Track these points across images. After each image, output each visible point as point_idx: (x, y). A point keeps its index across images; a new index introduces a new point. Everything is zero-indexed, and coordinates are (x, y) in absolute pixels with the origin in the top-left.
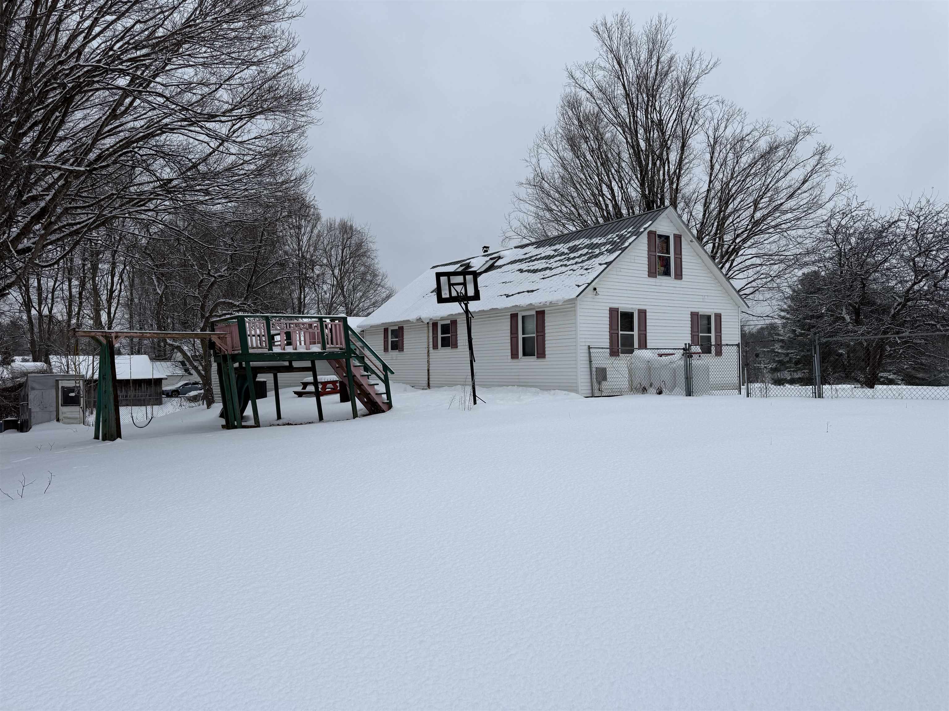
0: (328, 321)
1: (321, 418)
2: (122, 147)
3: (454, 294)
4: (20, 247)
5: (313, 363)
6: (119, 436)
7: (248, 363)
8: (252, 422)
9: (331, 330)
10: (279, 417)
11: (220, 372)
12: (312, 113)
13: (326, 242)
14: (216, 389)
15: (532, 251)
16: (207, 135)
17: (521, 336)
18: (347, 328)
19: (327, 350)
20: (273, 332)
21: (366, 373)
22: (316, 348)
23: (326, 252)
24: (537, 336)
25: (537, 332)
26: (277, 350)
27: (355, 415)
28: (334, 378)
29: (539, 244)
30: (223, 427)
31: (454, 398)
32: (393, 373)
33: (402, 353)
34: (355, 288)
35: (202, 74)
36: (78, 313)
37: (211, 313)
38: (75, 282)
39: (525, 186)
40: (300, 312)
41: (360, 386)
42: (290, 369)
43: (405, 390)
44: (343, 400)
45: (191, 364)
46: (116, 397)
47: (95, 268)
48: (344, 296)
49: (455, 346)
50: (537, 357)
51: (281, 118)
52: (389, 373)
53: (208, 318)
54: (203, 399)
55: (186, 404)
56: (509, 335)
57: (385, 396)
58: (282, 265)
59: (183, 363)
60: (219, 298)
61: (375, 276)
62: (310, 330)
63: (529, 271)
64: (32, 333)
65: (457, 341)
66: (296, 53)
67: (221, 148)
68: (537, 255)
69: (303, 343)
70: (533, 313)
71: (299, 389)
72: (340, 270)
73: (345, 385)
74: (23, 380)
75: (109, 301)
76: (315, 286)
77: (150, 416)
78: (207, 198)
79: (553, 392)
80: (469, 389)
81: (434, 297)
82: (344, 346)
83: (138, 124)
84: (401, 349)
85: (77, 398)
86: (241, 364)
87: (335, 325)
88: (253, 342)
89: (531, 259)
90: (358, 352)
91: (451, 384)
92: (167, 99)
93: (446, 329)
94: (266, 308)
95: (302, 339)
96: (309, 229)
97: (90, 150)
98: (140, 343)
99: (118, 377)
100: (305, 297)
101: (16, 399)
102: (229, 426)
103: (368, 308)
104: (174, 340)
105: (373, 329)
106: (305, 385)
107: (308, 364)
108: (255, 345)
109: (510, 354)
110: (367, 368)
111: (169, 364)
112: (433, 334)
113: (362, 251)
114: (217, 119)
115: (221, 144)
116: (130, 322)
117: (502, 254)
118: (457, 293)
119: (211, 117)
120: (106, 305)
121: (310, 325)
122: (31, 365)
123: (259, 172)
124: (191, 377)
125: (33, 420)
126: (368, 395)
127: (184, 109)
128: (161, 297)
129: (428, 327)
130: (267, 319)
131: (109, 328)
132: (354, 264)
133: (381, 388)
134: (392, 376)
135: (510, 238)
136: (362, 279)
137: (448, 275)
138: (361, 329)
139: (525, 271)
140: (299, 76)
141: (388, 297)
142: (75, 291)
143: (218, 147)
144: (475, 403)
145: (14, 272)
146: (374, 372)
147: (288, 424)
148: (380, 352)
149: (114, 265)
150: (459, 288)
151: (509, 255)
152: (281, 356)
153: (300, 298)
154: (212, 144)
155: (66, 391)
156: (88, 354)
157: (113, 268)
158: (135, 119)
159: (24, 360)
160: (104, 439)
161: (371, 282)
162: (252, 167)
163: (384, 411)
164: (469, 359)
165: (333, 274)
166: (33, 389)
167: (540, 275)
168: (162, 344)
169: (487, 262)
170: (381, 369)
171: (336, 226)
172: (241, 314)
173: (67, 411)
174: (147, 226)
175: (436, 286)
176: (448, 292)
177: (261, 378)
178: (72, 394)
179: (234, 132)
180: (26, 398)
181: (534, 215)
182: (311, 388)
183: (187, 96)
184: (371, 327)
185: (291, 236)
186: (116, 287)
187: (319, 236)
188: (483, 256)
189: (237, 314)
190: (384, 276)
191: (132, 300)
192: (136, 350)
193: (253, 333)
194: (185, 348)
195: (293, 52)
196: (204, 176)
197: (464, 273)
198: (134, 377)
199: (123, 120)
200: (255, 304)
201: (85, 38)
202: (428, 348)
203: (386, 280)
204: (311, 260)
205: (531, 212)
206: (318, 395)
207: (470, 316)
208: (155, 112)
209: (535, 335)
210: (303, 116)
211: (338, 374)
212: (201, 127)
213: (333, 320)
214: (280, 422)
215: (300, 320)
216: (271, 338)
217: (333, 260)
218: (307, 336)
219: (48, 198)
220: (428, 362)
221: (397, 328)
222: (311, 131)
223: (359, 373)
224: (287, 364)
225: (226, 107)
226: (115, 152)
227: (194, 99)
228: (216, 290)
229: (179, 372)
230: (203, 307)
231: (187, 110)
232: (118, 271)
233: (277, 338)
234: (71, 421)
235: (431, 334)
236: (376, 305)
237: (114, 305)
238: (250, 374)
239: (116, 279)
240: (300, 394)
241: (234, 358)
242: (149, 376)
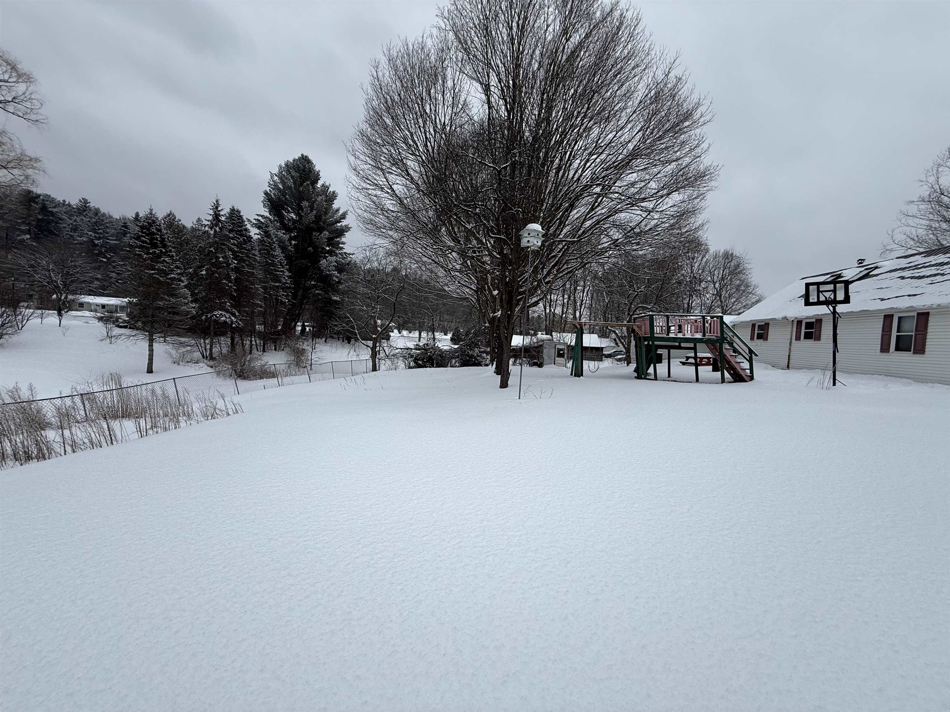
0: (709, 318)
1: (697, 380)
2: (595, 225)
3: (822, 298)
4: (546, 280)
5: (695, 345)
6: (582, 375)
7: (653, 342)
8: (653, 377)
9: (710, 324)
10: (669, 376)
11: (636, 346)
12: (713, 183)
13: (711, 266)
14: (633, 356)
15: (919, 260)
16: (641, 210)
17: (894, 334)
18: (722, 323)
19: (706, 337)
20: (670, 325)
21: (734, 354)
22: (699, 336)
23: (710, 273)
24: (916, 335)
25: (916, 330)
26: (672, 335)
27: (723, 381)
28: (709, 355)
29: (929, 253)
30: (635, 377)
31: (812, 379)
32: (756, 355)
33: (765, 342)
34: (730, 296)
35: (642, 174)
36: (566, 312)
37: (634, 312)
38: (566, 296)
39: (916, 203)
40: (688, 311)
41: (729, 362)
42: (679, 347)
43: (766, 368)
44: (714, 370)
45: (620, 340)
46: (582, 355)
47: (575, 289)
48: (721, 301)
49: (818, 338)
50: (914, 353)
51: (689, 191)
52: (753, 355)
53: (631, 316)
54: (624, 360)
55: (615, 362)
56: (881, 332)
57: (748, 371)
58: (680, 283)
59: (615, 340)
60: (638, 304)
61: (747, 286)
62: (696, 324)
63: (912, 278)
64: (546, 321)
65: (820, 335)
66: (704, 146)
67: (648, 217)
68: (925, 263)
69: (689, 332)
70: (915, 314)
71: (684, 360)
72: (720, 284)
73: (717, 360)
74: (541, 343)
75: (581, 306)
76: (700, 295)
77: (596, 367)
78: (638, 247)
79: (930, 384)
80: (830, 374)
81: (803, 301)
82: (719, 335)
83: (603, 211)
84: (766, 339)
85: (564, 353)
86: (649, 343)
87: (714, 321)
88: (657, 330)
89: (916, 267)
90: (728, 339)
91: (811, 368)
92: (620, 194)
93: (809, 325)
94: (667, 310)
95: (689, 329)
96: (700, 258)
97: (580, 229)
98: (594, 328)
99: (584, 345)
100: (692, 303)
101: (538, 352)
102: (639, 377)
103: (739, 310)
104: (611, 327)
105: (743, 324)
106: (688, 358)
107: (692, 345)
108: (658, 332)
109: (879, 348)
110: (735, 351)
111: (607, 339)
112: (797, 329)
113: (739, 270)
114: (647, 200)
115: (648, 214)
116: (590, 317)
117: (879, 264)
118: (826, 298)
119: (644, 200)
120: (579, 308)
121: (696, 321)
122: (545, 337)
123: (672, 227)
124: (619, 348)
125: (544, 363)
126: (734, 369)
127: (629, 198)
128: (607, 304)
129: (793, 324)
130: (668, 317)
131: (580, 320)
132: (731, 279)
133: (746, 365)
134: (756, 357)
135: (891, 250)
136: (737, 289)
137: (818, 284)
138: (733, 324)
139: (908, 278)
140: (705, 161)
141: (757, 302)
142: (565, 300)
143: (647, 216)
144: (834, 384)
145: (542, 292)
146: (740, 354)
147: (675, 381)
148: (747, 340)
149: (584, 287)
150: (827, 295)
151: (888, 265)
152: (674, 339)
153: (689, 303)
154: (644, 216)
155: (559, 350)
156: (569, 333)
157: (584, 289)
158: (603, 209)
159: (542, 334)
160: (575, 376)
161: (744, 291)
162: (667, 225)
163: (746, 381)
164: (832, 350)
165: (714, 286)
166: (545, 348)
167: (929, 280)
168: (605, 329)
169: (861, 272)
170: (747, 352)
171: (720, 255)
172: (651, 313)
173: (560, 360)
174: (602, 265)
175: (804, 293)
176: (816, 297)
177: (659, 351)
178: (562, 352)
179: (657, 205)
180: (542, 352)
181: (925, 227)
182: (692, 361)
183: (632, 190)
184: (742, 322)
185: (687, 265)
186: (585, 298)
187: (706, 263)
188: (858, 267)
189: (648, 313)
190: (756, 287)
191: (592, 305)
192: (592, 332)
193: (658, 325)
194: (617, 332)
195: (702, 146)
196: (639, 234)
197: (834, 282)
198: (591, 346)
199: (597, 210)
200: (659, 307)
201: (582, 171)
202: (791, 339)
203: (757, 289)
204: (700, 279)
205: (921, 225)
206: (696, 365)
207: (837, 316)
208: (613, 203)
209: (913, 334)
210: (705, 187)
211: (712, 351)
212: (638, 206)
213: (712, 317)
214: (668, 379)
215: (688, 317)
216: (669, 328)
217: (715, 278)
218: (693, 327)
219: (559, 256)
220: (790, 349)
221: (763, 324)
222: (709, 196)
223: (729, 353)
224: (677, 344)
225: (653, 191)
226: (592, 228)
227: (636, 190)
228: (638, 300)
229: (613, 344)
230: (629, 310)
231: (631, 198)
232: (586, 290)
233: (673, 328)
234: (560, 365)
235: (795, 329)
236: (747, 307)
237: (583, 307)
238: (654, 348)
239: (585, 294)
240: (684, 364)
241: (645, 339)
242: (599, 346)
